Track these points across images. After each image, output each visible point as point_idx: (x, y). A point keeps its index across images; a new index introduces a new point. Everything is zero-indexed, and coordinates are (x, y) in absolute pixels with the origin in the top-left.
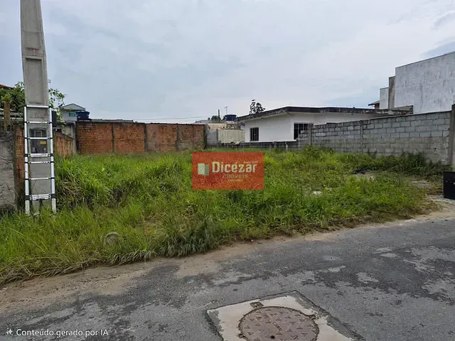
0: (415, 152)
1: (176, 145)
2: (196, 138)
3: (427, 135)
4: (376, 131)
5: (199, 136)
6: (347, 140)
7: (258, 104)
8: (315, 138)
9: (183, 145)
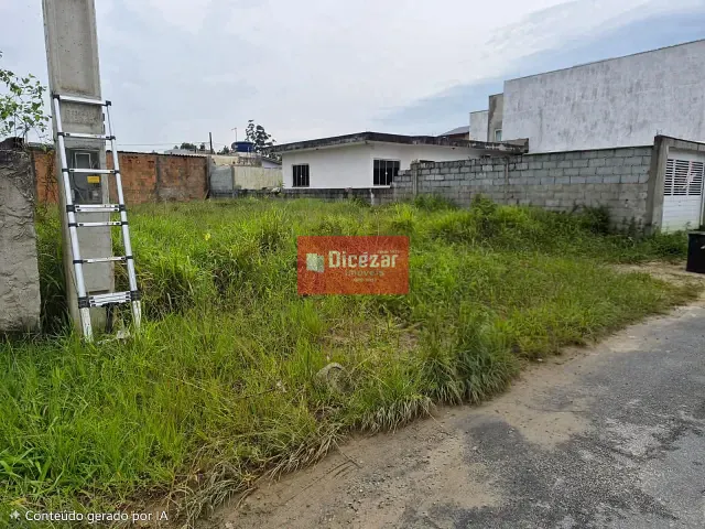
0: (596, 205)
1: (156, 191)
2: (193, 179)
3: (615, 180)
4: (530, 174)
5: (196, 177)
6: (481, 187)
7: (259, 127)
8: (424, 184)
9: (168, 191)
